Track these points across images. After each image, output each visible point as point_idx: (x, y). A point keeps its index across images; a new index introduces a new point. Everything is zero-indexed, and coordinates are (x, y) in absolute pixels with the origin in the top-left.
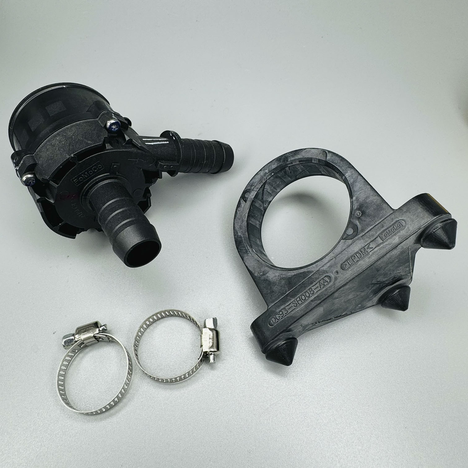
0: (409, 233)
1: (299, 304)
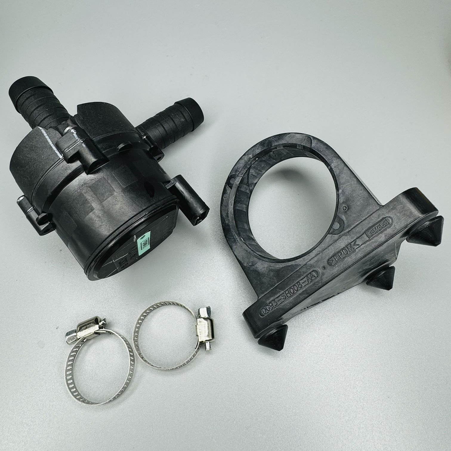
0: (396, 231)
1: (288, 297)
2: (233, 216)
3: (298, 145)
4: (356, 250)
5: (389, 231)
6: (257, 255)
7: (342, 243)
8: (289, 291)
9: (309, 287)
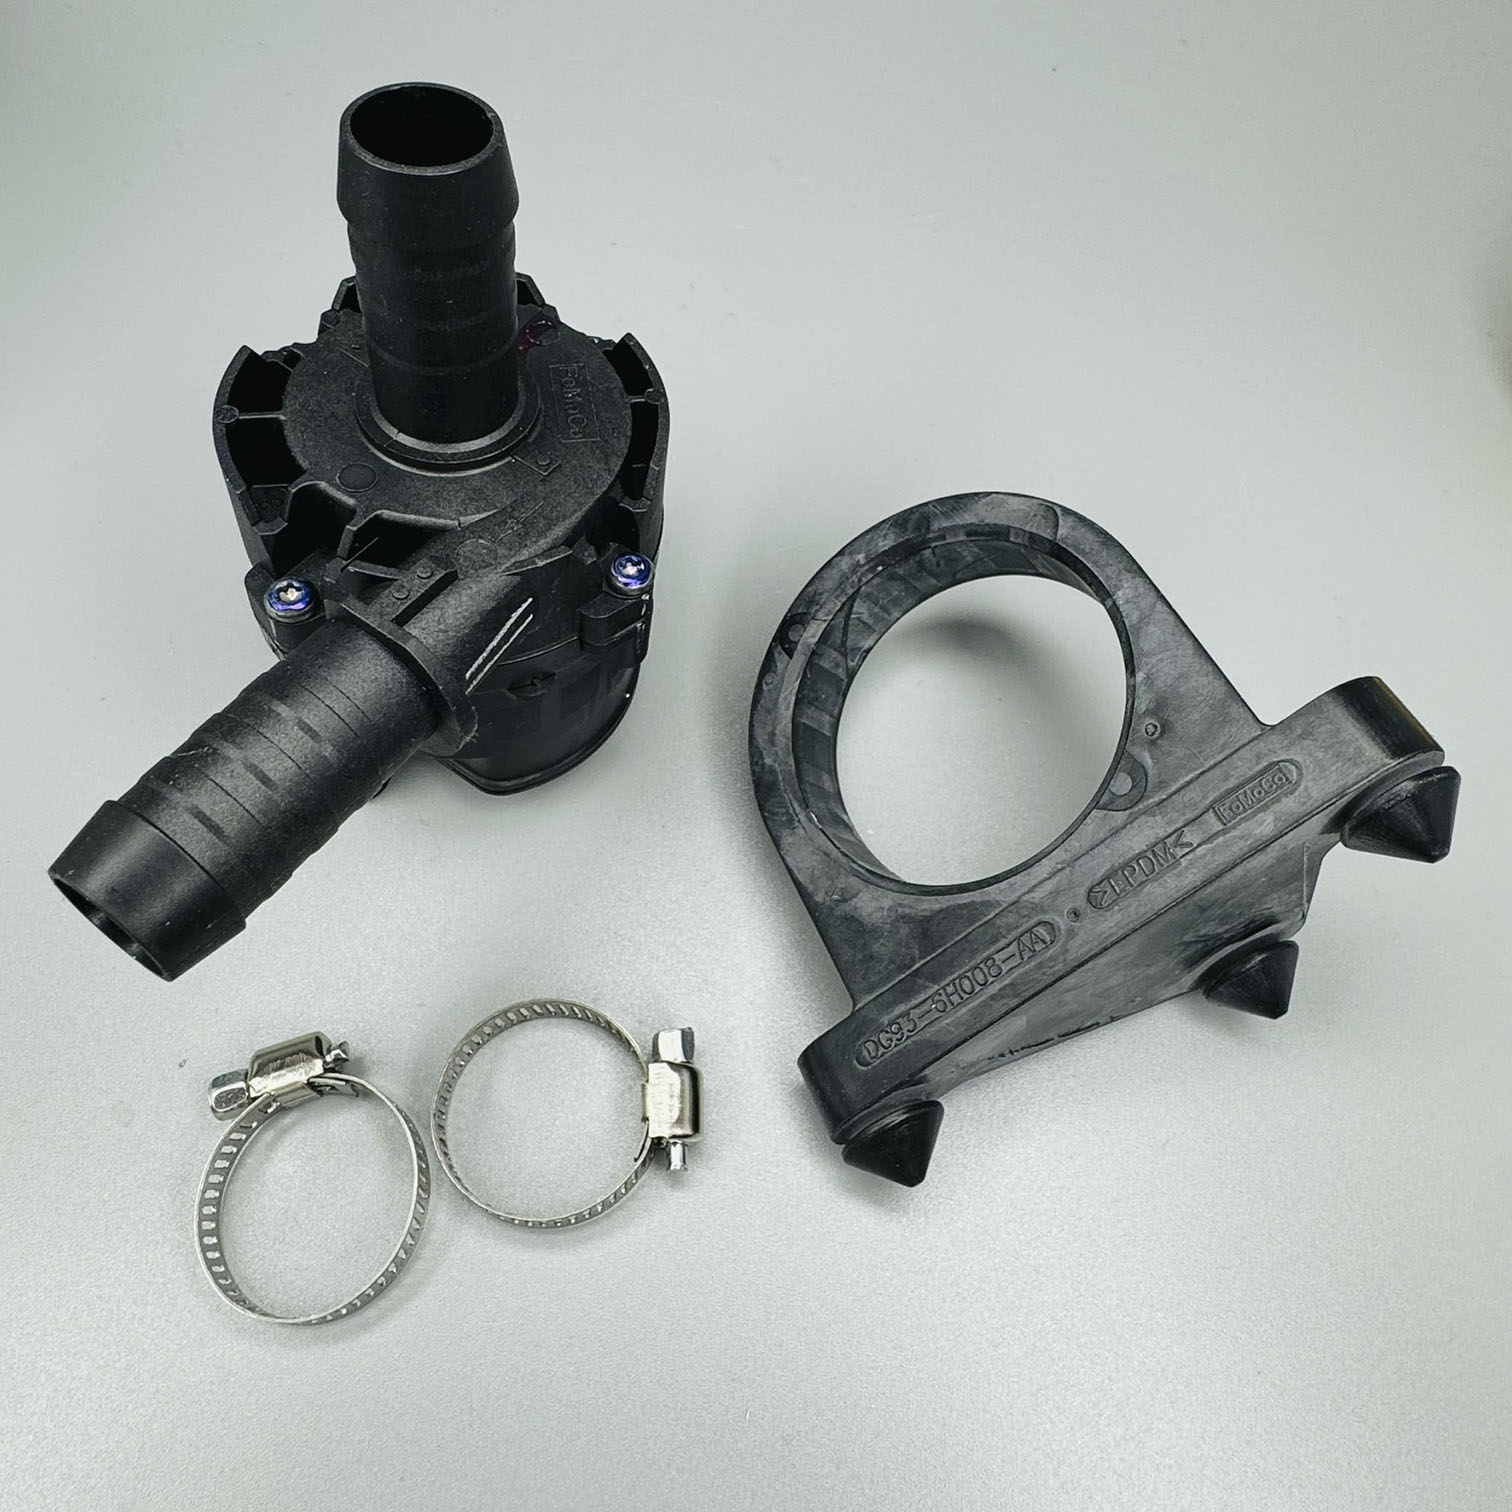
0: (1308, 807)
1: (953, 1004)
2: (790, 744)
3: (1012, 531)
4: (1182, 860)
5: (1290, 805)
6: (859, 869)
7: (1140, 837)
8: (958, 988)
9: (1022, 974)
